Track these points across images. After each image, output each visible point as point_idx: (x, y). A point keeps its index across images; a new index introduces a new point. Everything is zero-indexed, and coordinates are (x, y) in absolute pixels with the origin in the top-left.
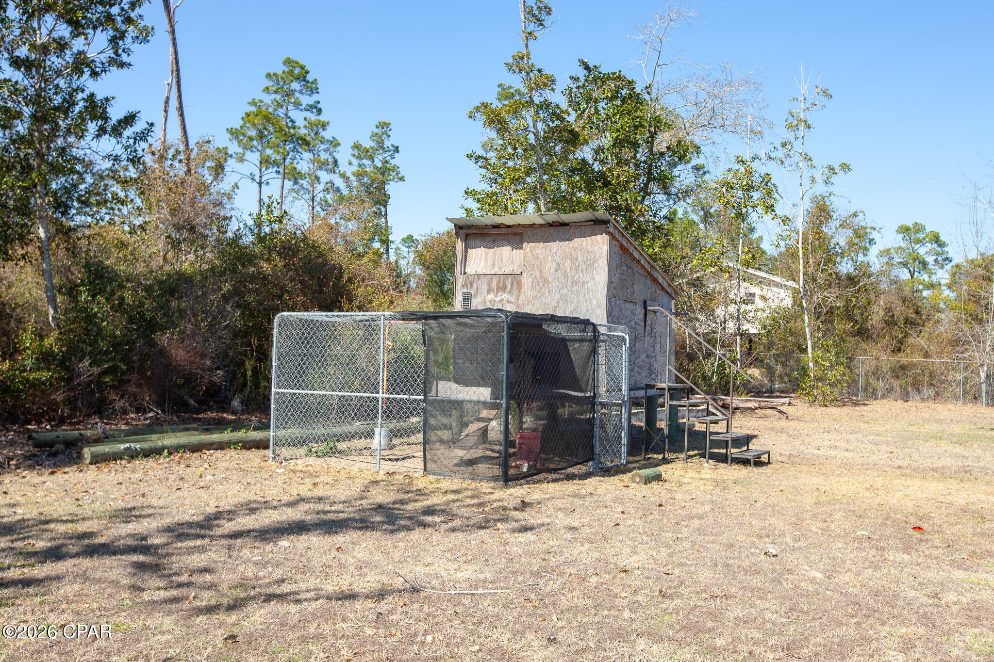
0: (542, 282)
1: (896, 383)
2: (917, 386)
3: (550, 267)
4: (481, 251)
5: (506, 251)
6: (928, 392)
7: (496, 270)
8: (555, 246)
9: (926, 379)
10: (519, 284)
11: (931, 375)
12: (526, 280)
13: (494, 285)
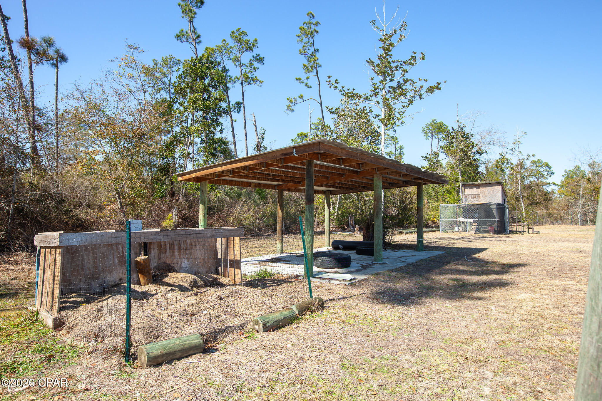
0: (485, 196)
1: (549, 219)
2: (556, 220)
3: (487, 193)
4: (468, 189)
5: (475, 189)
6: (559, 222)
7: (473, 194)
8: (488, 188)
9: (559, 218)
10: (479, 197)
11: (561, 217)
12: (481, 196)
13: (473, 197)
